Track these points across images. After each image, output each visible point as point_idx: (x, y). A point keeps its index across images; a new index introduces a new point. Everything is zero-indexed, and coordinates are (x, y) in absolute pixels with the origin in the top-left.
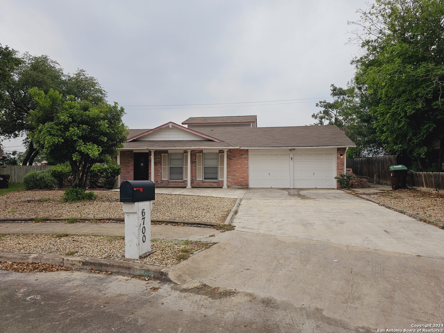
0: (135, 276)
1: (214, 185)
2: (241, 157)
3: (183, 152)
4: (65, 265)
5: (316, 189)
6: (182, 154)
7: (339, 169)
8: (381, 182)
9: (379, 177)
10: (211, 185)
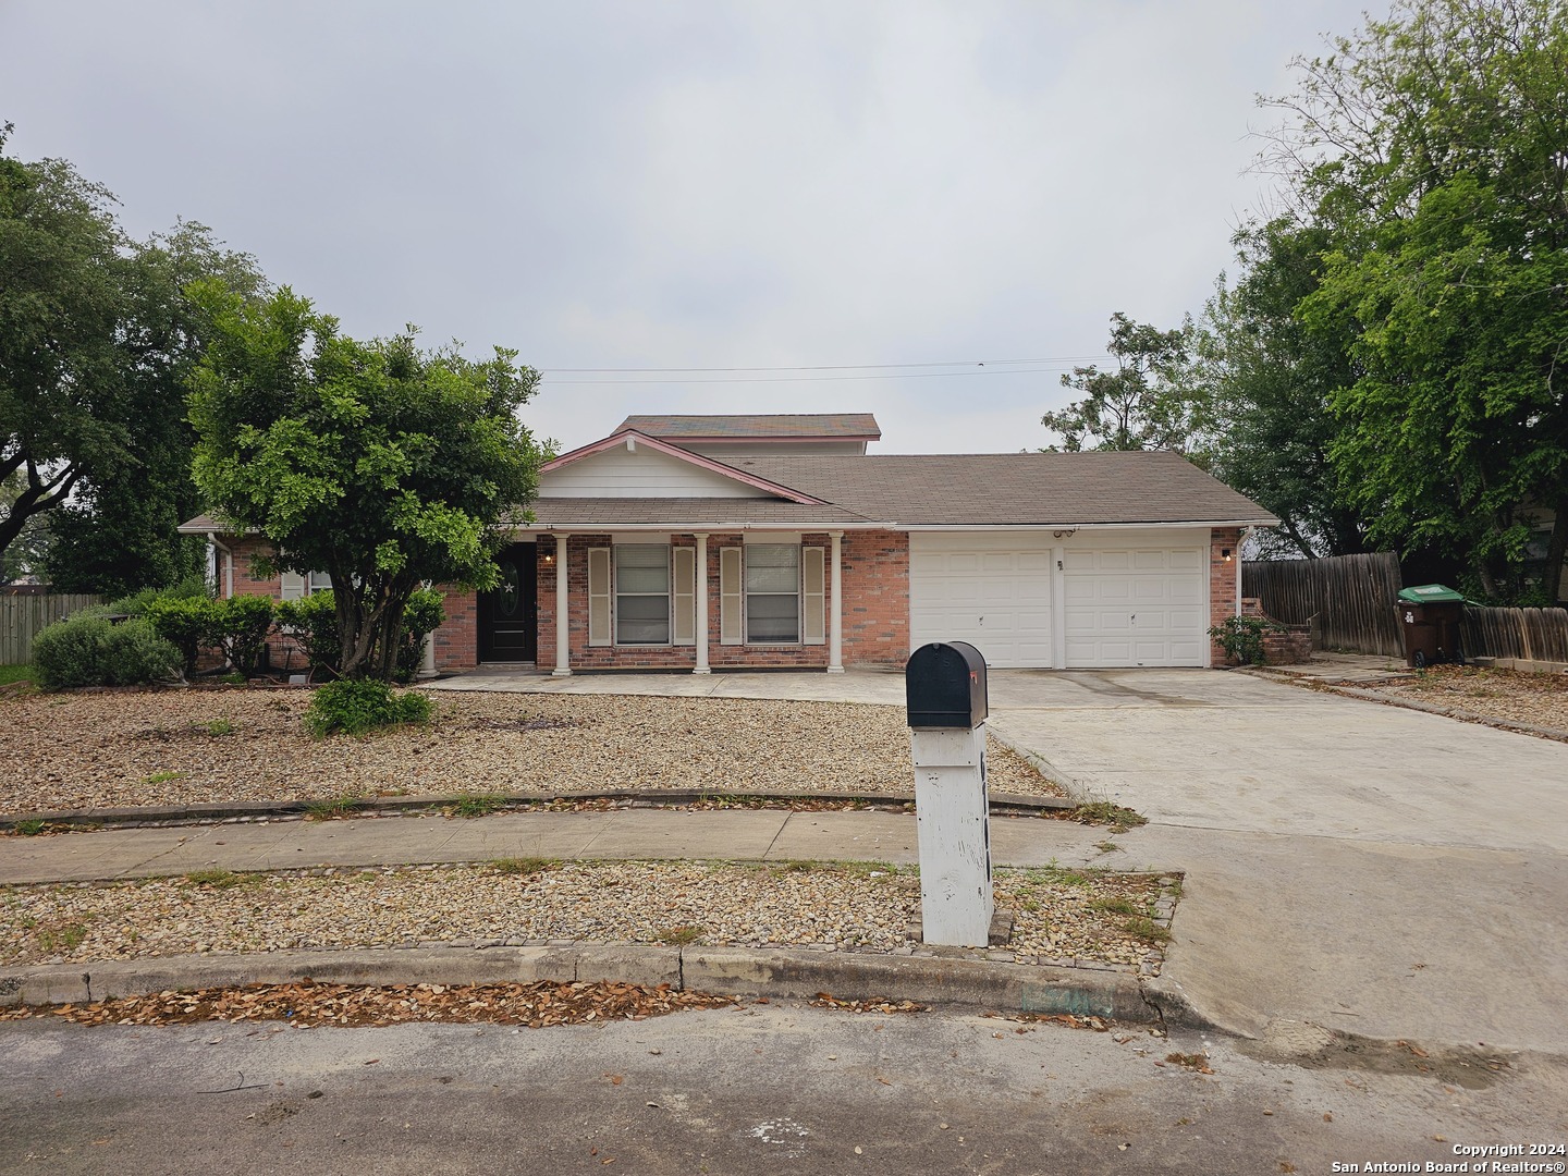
0: (1031, 1015)
1: (787, 662)
2: (883, 559)
3: (668, 541)
4: (690, 984)
5: (1141, 668)
6: (663, 547)
7: (1219, 599)
8: (1331, 641)
9: (1323, 624)
10: (774, 662)
